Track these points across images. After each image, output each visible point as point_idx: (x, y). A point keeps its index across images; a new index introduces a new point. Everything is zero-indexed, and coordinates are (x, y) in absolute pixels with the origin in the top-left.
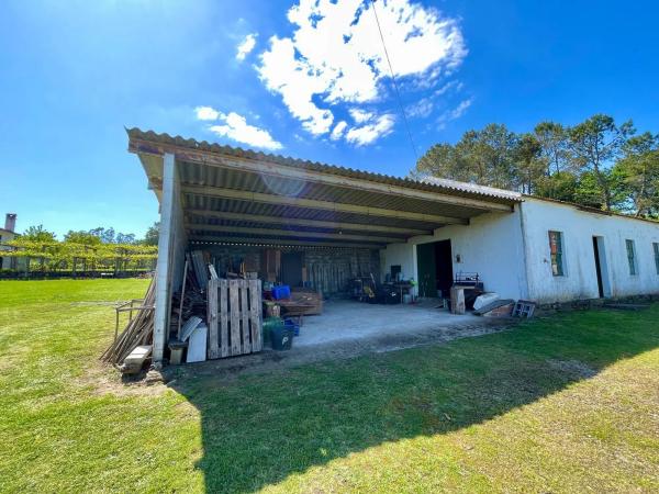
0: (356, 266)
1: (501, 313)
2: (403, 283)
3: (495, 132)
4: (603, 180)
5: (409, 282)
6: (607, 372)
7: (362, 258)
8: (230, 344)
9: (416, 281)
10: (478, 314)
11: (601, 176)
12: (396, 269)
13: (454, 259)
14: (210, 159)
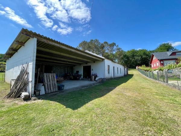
0: (67, 71)
1: (100, 81)
2: (79, 75)
3: (96, 41)
4: (114, 55)
5: (81, 75)
6: (116, 88)
7: (68, 69)
8: (50, 89)
9: (82, 74)
10: (96, 81)
11: (113, 54)
12: (78, 72)
13: (91, 70)
14: (45, 41)
